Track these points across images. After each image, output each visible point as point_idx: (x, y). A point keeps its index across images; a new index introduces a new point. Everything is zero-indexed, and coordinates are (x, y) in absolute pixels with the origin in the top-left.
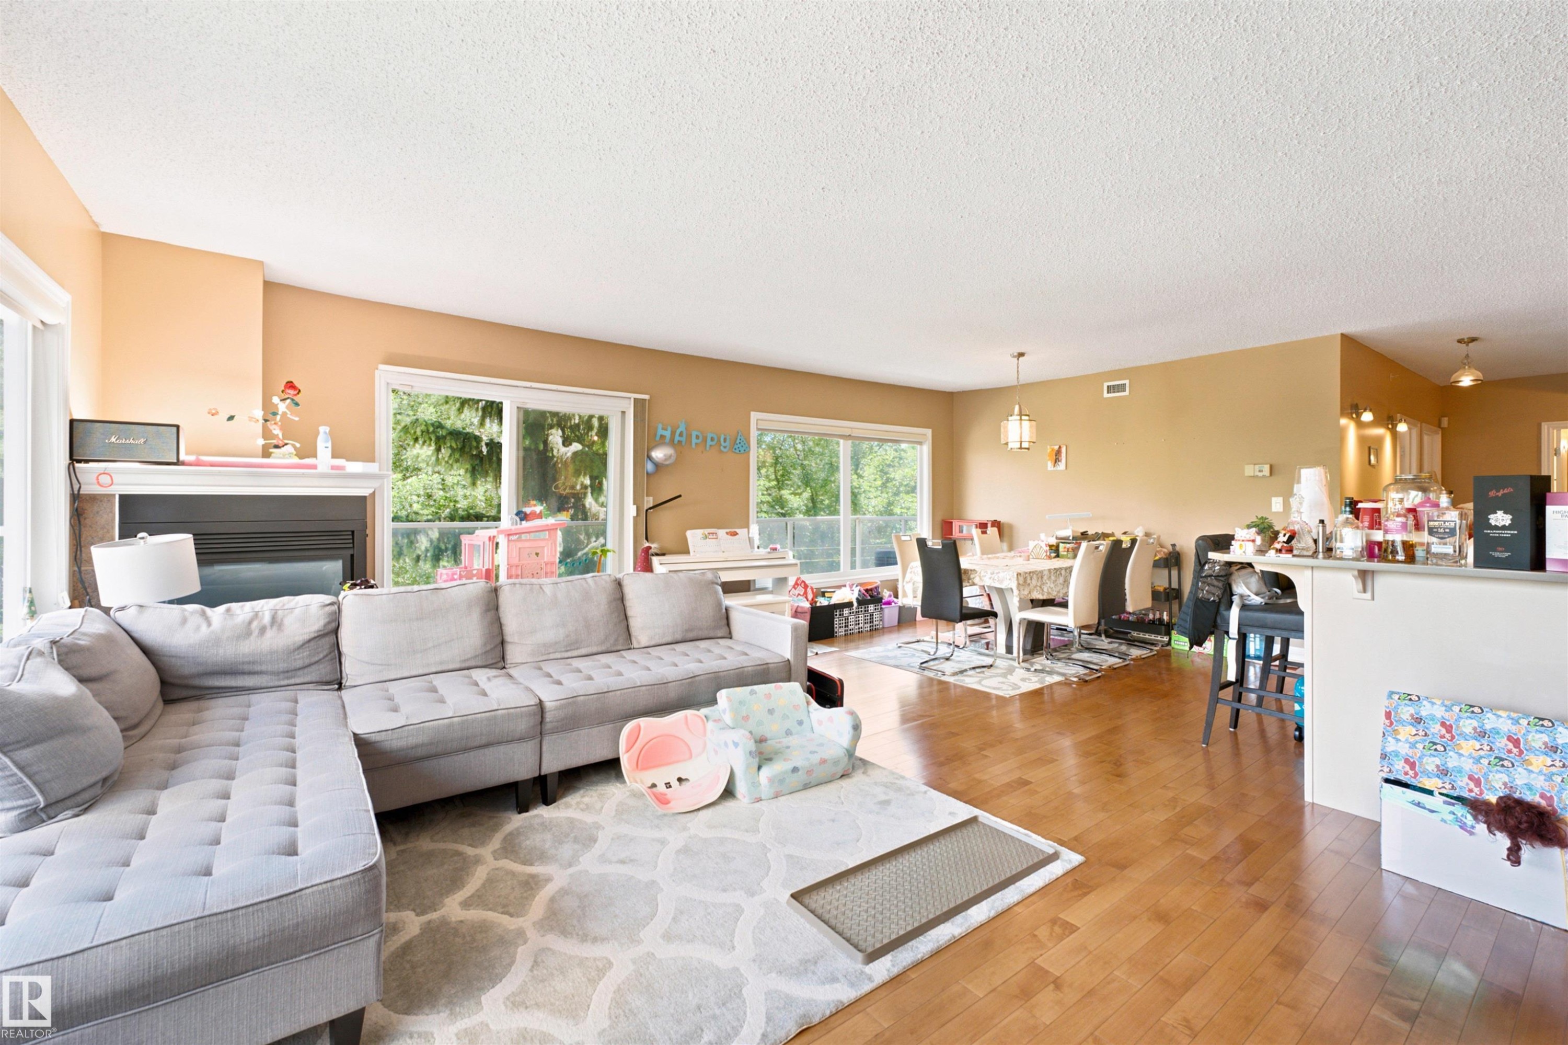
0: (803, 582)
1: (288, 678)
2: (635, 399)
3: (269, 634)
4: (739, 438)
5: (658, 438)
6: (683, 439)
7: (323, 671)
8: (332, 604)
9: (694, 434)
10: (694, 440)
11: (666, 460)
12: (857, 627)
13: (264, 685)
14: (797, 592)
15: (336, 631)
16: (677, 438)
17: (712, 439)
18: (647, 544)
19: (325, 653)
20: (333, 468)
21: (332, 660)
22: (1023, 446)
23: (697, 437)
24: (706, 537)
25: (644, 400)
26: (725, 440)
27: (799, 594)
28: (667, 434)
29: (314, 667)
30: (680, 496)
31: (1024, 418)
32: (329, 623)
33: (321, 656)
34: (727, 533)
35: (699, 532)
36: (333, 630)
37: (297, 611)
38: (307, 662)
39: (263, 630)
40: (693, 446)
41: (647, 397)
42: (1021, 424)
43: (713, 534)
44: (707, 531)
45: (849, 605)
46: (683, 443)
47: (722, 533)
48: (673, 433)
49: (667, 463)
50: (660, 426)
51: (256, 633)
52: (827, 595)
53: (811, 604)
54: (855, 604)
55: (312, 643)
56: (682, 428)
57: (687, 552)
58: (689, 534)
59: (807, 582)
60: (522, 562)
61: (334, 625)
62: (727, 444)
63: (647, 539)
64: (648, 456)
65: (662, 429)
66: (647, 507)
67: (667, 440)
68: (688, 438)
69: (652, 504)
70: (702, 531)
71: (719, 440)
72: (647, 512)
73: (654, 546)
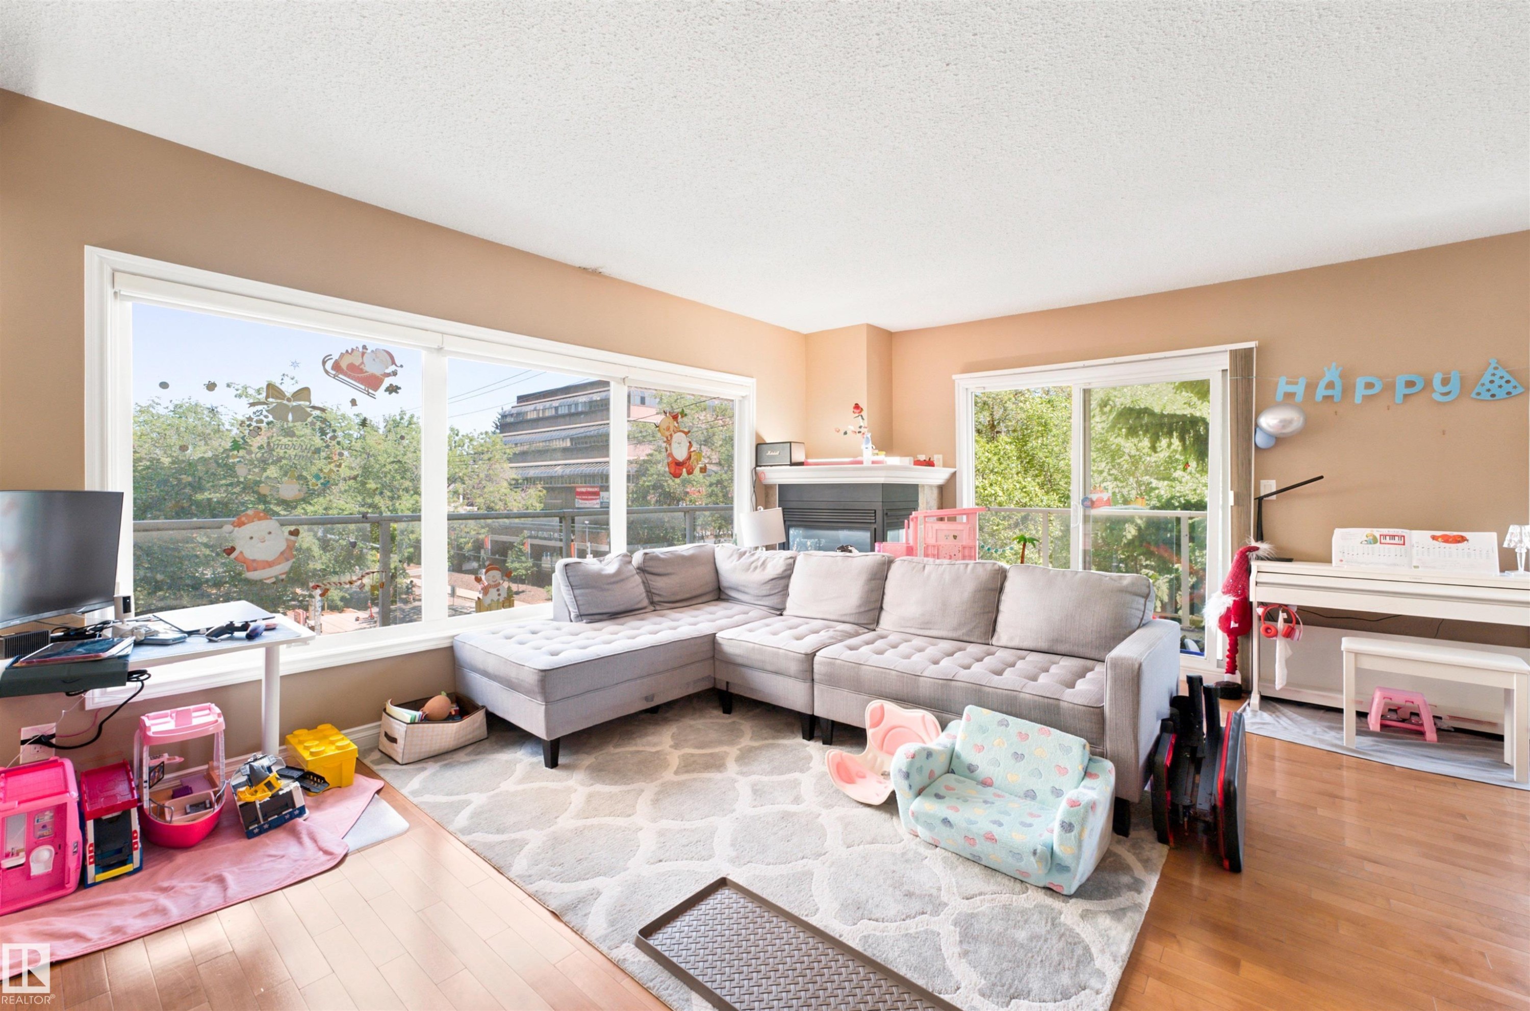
1: (758, 600)
2: (1231, 351)
3: (758, 570)
4: (1490, 371)
5: (1279, 396)
6: (1337, 392)
7: (774, 601)
8: (791, 558)
9: (1360, 383)
10: (1360, 392)
11: (1284, 427)
13: (747, 601)
15: (789, 576)
16: (1321, 392)
17: (1411, 385)
18: (1253, 544)
19: (779, 590)
20: (873, 462)
21: (783, 595)
23: (1370, 386)
24: (1375, 541)
25: (1251, 349)
26: (1445, 382)
28: (1299, 389)
29: (771, 597)
30: (1321, 477)
32: (785, 570)
33: (777, 591)
34: (1434, 538)
35: (1362, 533)
36: (786, 576)
37: (775, 561)
38: (768, 593)
39: (756, 568)
40: (1358, 399)
41: (1252, 344)
43: (1393, 537)
44: (1377, 532)
46: (1336, 399)
47: (1421, 536)
48: (1311, 387)
49: (1289, 430)
50: (1282, 380)
51: (751, 569)
55: (773, 581)
56: (1332, 375)
57: (1328, 560)
58: (1338, 532)
60: (939, 543)
61: (789, 572)
62: (1453, 386)
63: (1260, 537)
64: (1257, 425)
65: (1288, 383)
66: (1262, 494)
67: (1299, 398)
68: (1348, 389)
69: (1274, 490)
70: (1368, 531)
71: (1428, 385)
72: (1260, 500)
73: (1264, 547)
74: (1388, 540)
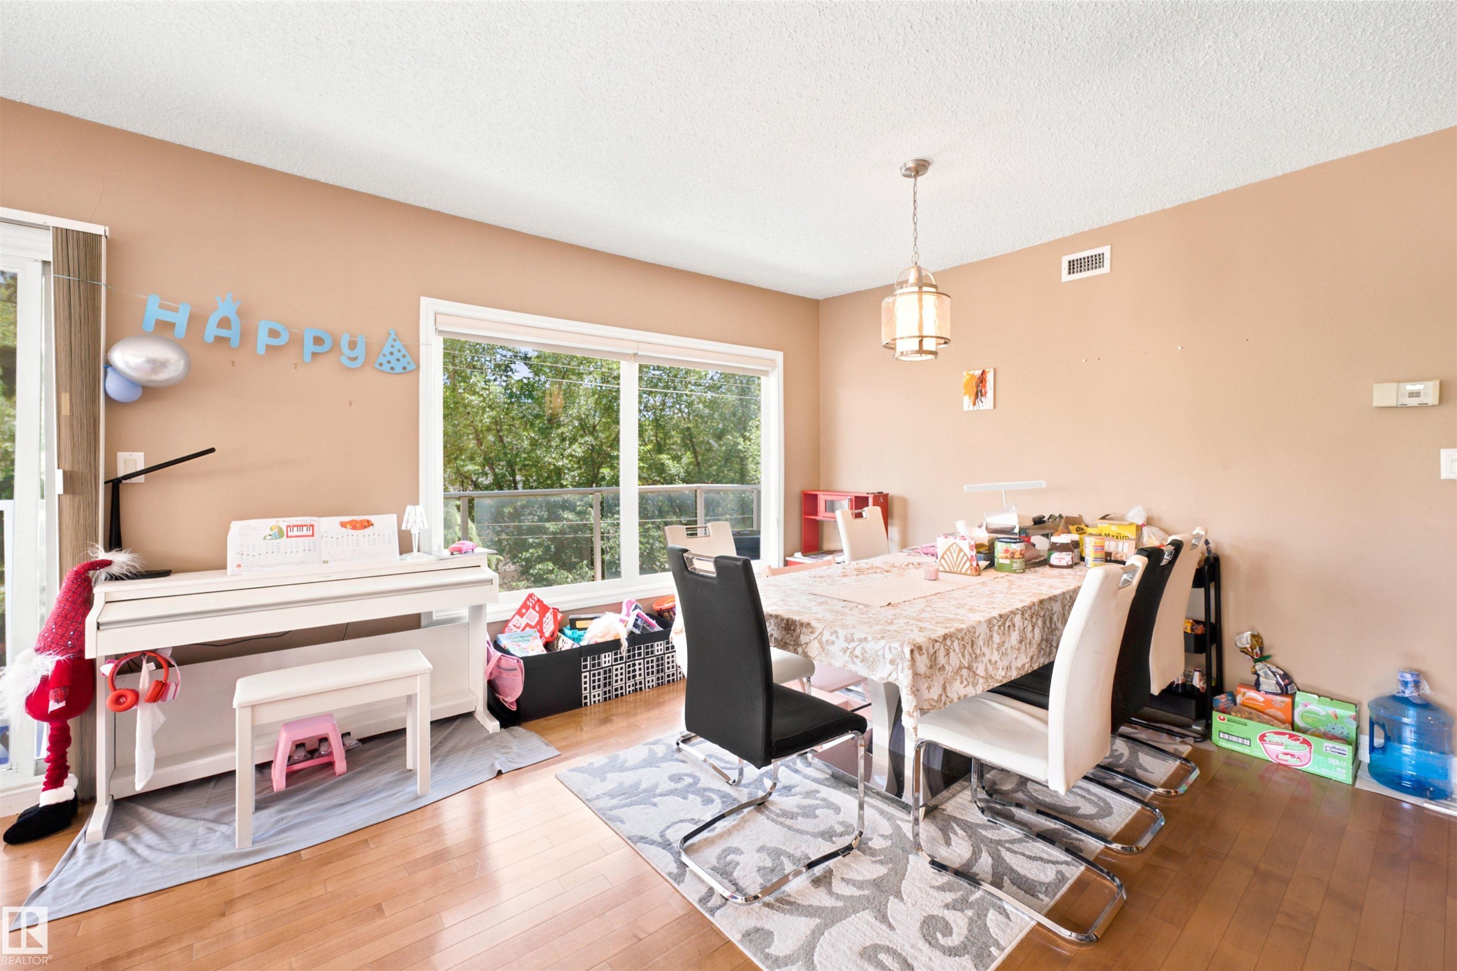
0: (539, 600)
2: (54, 229)
4: (390, 342)
5: (149, 326)
6: (233, 334)
9: (262, 327)
10: (262, 339)
11: (154, 371)
12: (632, 682)
14: (523, 621)
16: (211, 331)
17: (318, 341)
22: (925, 348)
23: (273, 333)
24: (280, 534)
25: (96, 238)
26: (352, 345)
27: (528, 625)
28: (180, 319)
30: (212, 450)
31: (925, 289)
34: (343, 525)
35: (265, 525)
40: (261, 349)
41: (98, 229)
42: (920, 300)
43: (301, 527)
44: (283, 523)
45: (614, 645)
46: (232, 344)
47: (328, 525)
48: (196, 321)
49: (163, 376)
50: (153, 300)
52: (579, 624)
53: (547, 645)
54: (625, 644)
56: (226, 308)
57: (221, 566)
58: (236, 527)
59: (546, 601)
62: (360, 351)
63: (115, 541)
64: (108, 364)
65: (162, 307)
66: (121, 474)
67: (181, 330)
68: (247, 335)
69: (141, 467)
70: (272, 522)
71: (336, 345)
72: (115, 485)
73: (120, 559)
74: (295, 532)
